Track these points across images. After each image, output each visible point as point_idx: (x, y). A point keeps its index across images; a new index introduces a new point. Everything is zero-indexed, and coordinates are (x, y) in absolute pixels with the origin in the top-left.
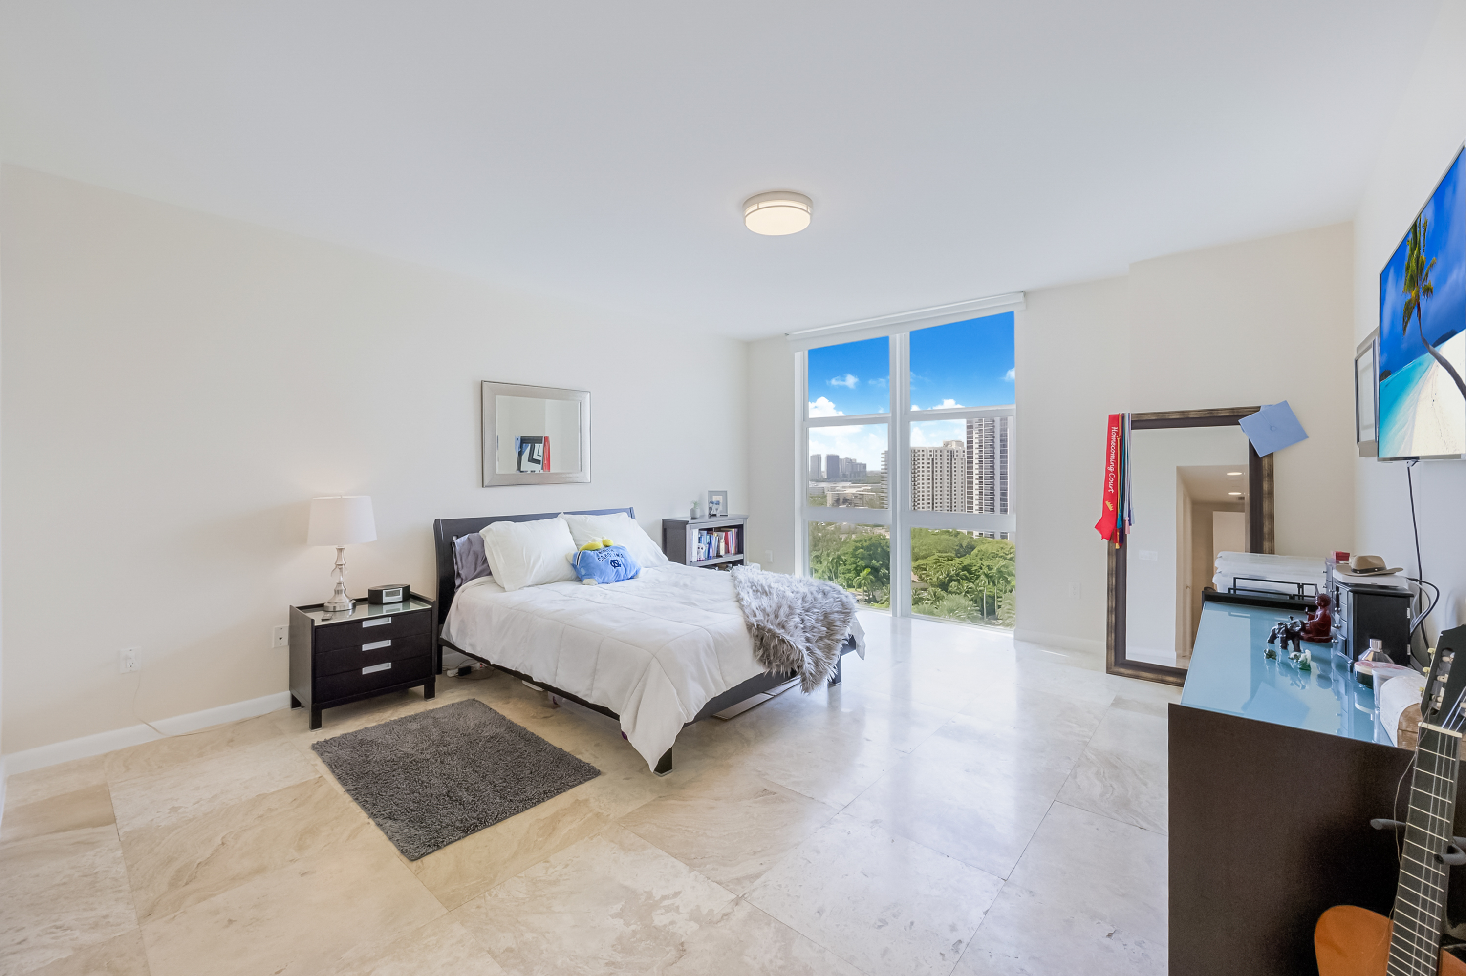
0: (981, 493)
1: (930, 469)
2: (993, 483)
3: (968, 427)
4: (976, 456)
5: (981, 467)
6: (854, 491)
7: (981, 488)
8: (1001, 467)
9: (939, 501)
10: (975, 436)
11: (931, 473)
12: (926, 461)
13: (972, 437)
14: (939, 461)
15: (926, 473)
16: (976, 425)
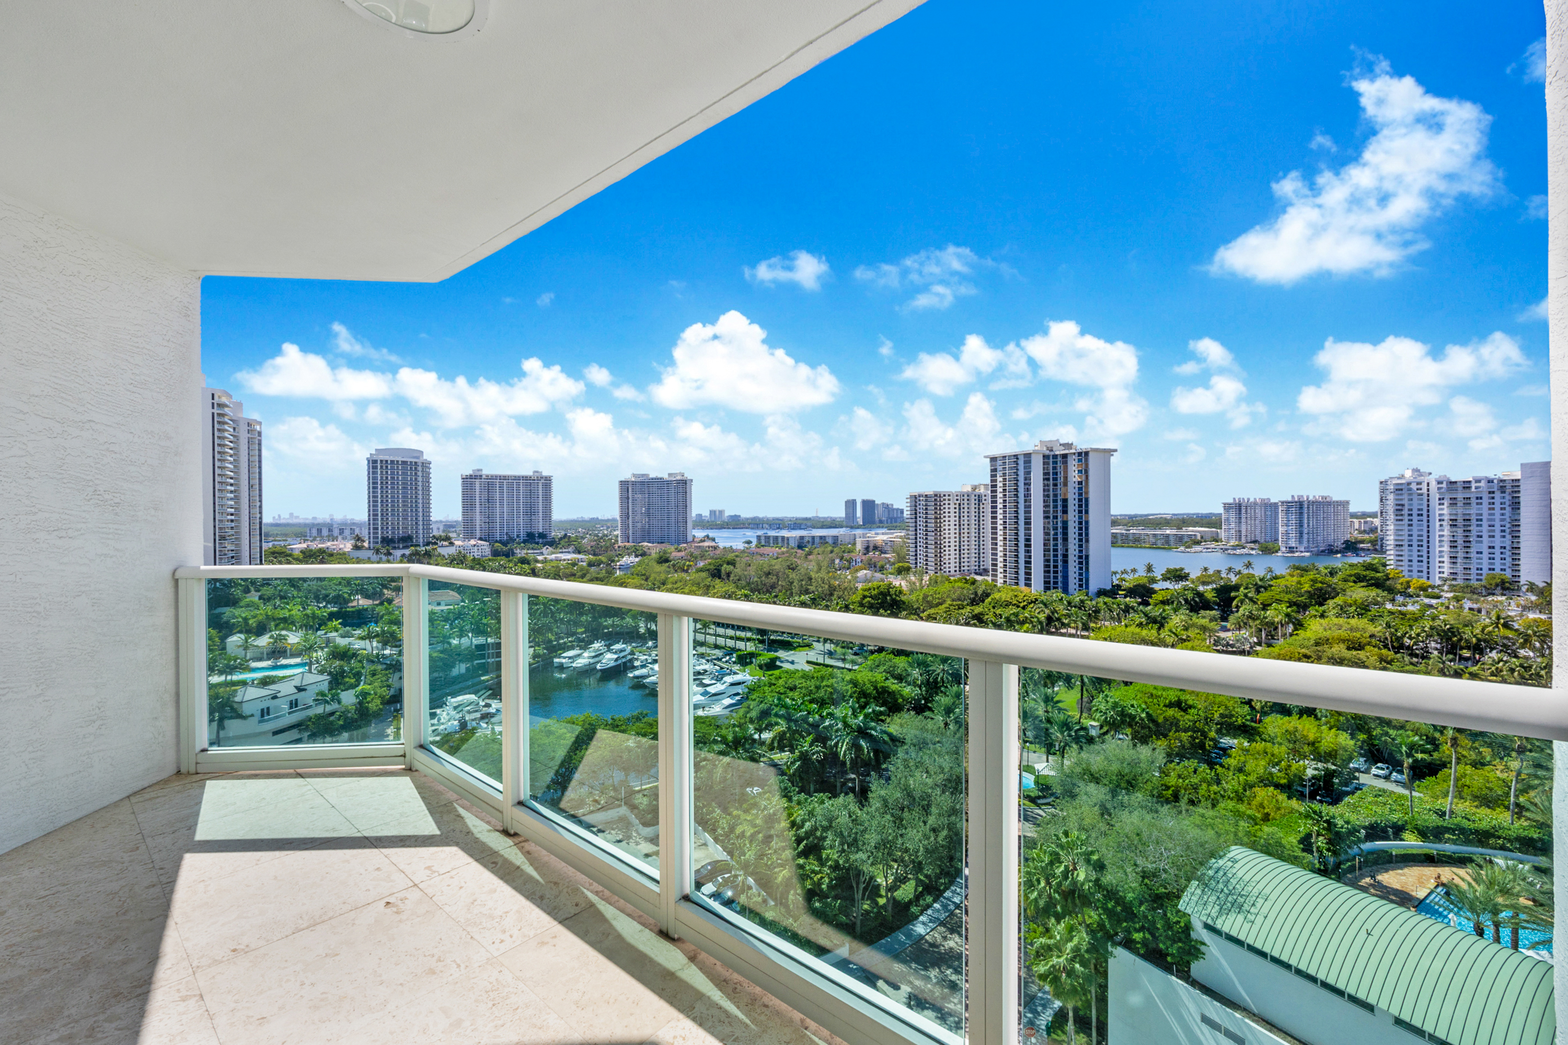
0: (1005, 539)
1: (957, 514)
2: (1017, 529)
3: (992, 471)
4: (1000, 500)
5: (1005, 512)
6: (885, 537)
7: (1005, 534)
8: (1026, 512)
9: (966, 547)
10: (999, 479)
11: (957, 519)
12: (952, 506)
13: (996, 481)
14: (966, 506)
15: (952, 519)
16: (1000, 468)
